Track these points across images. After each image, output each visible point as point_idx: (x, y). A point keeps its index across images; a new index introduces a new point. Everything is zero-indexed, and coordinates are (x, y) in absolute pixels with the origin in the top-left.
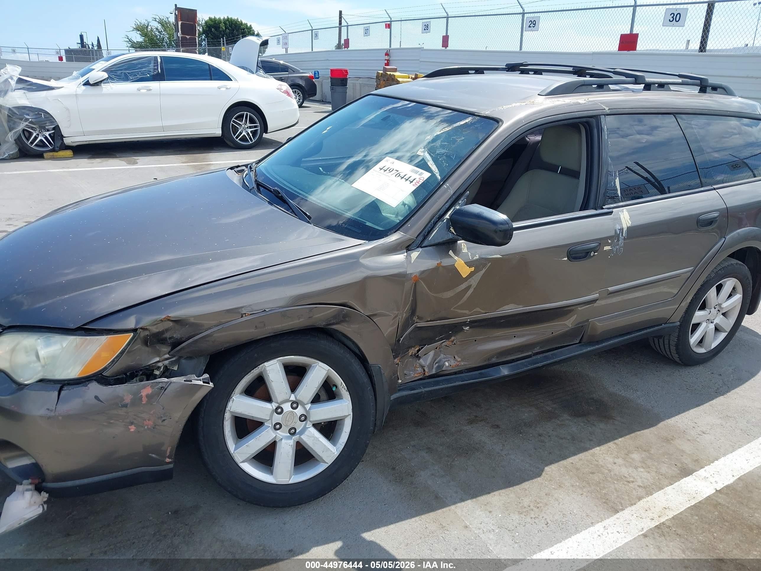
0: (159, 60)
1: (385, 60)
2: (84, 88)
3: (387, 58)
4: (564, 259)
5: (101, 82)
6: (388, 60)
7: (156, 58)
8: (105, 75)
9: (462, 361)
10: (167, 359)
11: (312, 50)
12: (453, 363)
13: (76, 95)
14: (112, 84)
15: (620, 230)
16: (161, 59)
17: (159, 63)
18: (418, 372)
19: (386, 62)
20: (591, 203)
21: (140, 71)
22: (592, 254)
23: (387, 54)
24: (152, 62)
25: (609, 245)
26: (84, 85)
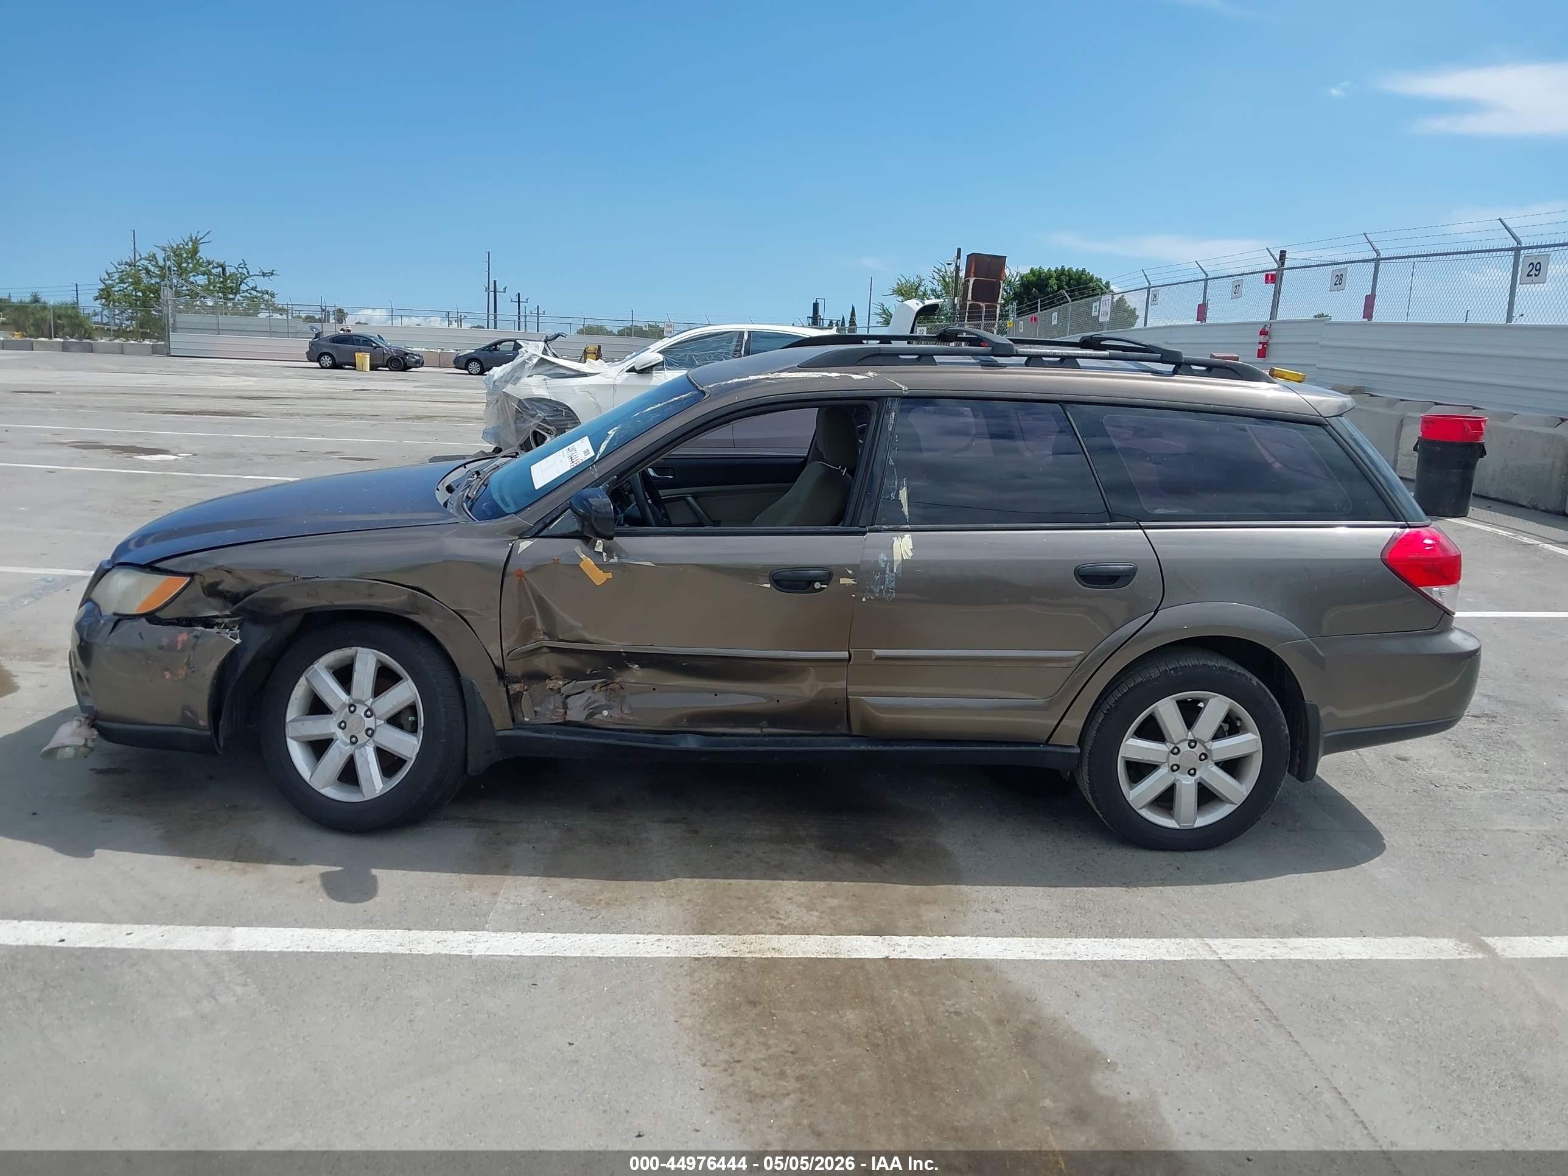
0: (746, 337)
1: (1260, 343)
2: (627, 375)
3: (1263, 339)
4: (765, 585)
5: (652, 367)
6: (1264, 344)
7: (742, 333)
8: (661, 358)
9: (631, 714)
10: (228, 616)
11: (1145, 325)
12: (616, 714)
13: (614, 386)
14: (669, 371)
15: (886, 562)
16: (749, 336)
17: (744, 342)
18: (558, 714)
19: (1260, 347)
20: (848, 519)
21: (713, 353)
22: (817, 585)
23: (1263, 333)
24: (735, 340)
25: (848, 576)
26: (629, 371)
